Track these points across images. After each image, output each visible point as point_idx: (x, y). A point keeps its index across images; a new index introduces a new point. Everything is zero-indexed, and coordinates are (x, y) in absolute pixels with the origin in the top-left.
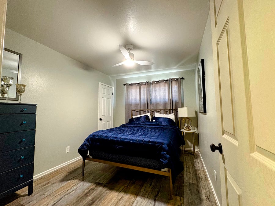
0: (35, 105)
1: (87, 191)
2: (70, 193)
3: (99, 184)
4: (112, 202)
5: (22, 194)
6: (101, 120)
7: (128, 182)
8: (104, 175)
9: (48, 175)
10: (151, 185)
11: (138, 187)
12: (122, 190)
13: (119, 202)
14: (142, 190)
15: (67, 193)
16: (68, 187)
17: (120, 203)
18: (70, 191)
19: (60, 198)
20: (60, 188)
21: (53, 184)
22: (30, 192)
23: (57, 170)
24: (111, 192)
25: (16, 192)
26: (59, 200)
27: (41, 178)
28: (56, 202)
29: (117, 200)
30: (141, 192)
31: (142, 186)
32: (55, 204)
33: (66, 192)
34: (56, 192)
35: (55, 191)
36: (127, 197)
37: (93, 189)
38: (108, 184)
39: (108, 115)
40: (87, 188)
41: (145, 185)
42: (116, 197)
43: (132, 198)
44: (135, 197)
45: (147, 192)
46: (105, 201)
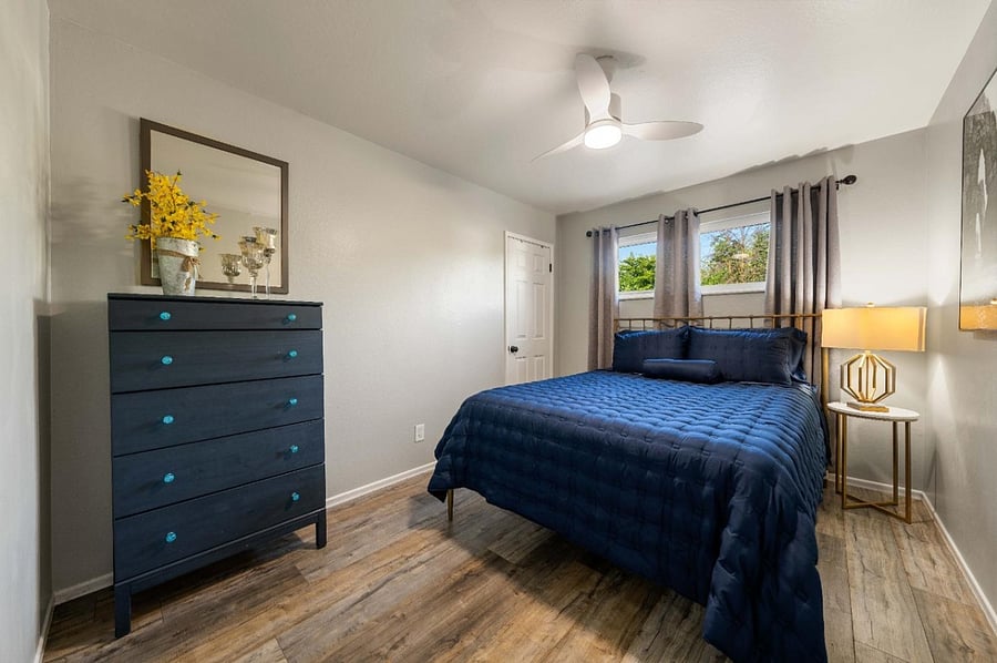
0: (319, 305)
1: (458, 575)
2: (413, 568)
3: (495, 562)
4: (531, 647)
5: (305, 541)
6: (514, 350)
7: (595, 577)
8: (515, 532)
9: (370, 496)
10: (686, 617)
11: (632, 609)
12: (570, 605)
13: (554, 653)
14: (650, 626)
15: (403, 567)
16: (408, 548)
17: (559, 657)
18: (413, 562)
19: (385, 578)
20: (391, 545)
21: (376, 527)
22: (321, 542)
23: (393, 488)
24: (531, 603)
25: (296, 532)
26: (382, 586)
27: (352, 504)
28: (373, 588)
29: (547, 642)
30: (643, 634)
31: (647, 607)
32: (368, 595)
33: (401, 563)
34: (380, 556)
35: (378, 552)
36: (585, 640)
37: (478, 575)
38: (523, 567)
39: (537, 336)
40: (460, 566)
41: (661, 608)
42: (547, 628)
43: (604, 651)
44: (619, 653)
45: (669, 641)
46: (509, 632)
